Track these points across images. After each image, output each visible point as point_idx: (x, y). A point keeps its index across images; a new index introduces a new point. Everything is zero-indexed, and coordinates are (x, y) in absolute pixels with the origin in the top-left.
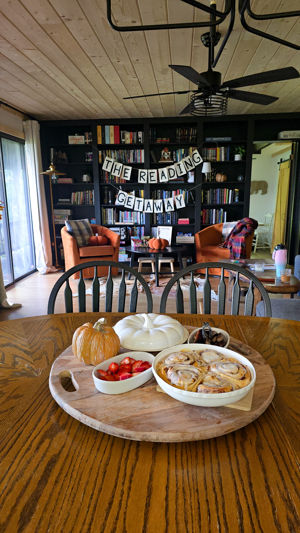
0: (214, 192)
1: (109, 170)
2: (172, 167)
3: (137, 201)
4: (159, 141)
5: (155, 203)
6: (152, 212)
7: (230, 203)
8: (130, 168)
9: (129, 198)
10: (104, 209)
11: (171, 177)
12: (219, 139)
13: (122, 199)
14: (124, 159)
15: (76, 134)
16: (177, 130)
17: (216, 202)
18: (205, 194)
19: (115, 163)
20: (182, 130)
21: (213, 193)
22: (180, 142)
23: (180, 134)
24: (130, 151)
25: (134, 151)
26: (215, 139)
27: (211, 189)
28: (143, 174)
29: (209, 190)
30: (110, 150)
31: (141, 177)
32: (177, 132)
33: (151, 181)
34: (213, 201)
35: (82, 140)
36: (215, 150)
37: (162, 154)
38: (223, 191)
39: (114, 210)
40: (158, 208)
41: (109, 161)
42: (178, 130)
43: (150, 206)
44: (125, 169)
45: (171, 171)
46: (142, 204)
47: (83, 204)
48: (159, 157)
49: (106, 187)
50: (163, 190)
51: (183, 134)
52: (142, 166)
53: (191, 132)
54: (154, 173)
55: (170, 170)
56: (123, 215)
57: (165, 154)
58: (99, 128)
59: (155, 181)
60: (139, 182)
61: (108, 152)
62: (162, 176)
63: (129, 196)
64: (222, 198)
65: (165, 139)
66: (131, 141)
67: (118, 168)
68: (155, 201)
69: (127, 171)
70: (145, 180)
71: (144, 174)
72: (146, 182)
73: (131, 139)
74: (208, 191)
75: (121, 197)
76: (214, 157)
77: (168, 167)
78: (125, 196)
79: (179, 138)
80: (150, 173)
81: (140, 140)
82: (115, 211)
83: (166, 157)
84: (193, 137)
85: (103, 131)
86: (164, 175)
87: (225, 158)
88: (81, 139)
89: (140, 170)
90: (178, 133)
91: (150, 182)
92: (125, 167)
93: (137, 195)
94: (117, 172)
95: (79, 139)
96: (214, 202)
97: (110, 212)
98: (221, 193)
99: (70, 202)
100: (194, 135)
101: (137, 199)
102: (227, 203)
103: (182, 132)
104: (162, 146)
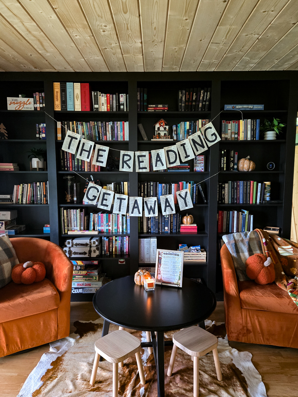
0: (235, 187)
1: (72, 151)
2: (173, 148)
3: (118, 198)
4: (151, 108)
5: (146, 202)
6: (141, 215)
7: (258, 201)
8: (107, 149)
9: (104, 194)
10: (65, 211)
11: (170, 163)
12: (245, 106)
13: (94, 196)
14: (97, 135)
15: (20, 96)
16: (180, 92)
17: (238, 201)
18: (222, 188)
19: (83, 141)
20: (187, 93)
21: (233, 188)
22: (185, 111)
23: (184, 99)
24: (107, 123)
25: (113, 124)
26: (239, 107)
27: (230, 182)
28: (126, 158)
29: (227, 183)
30: (75, 122)
31: (124, 162)
32: (180, 95)
33: (140, 168)
34: (233, 199)
35: (29, 104)
36: (237, 124)
37: (156, 129)
38: (249, 184)
39: (81, 211)
40: (151, 210)
41: (72, 138)
42: (182, 93)
43: (138, 207)
44: (99, 150)
45: (172, 155)
46: (125, 203)
47: (30, 204)
48: (151, 132)
49: (69, 177)
50: (158, 183)
51: (189, 99)
52: (125, 146)
53: (202, 95)
54: (145, 156)
55: (169, 153)
56: (96, 219)
57: (161, 130)
58: (57, 86)
59: (146, 168)
60: (121, 169)
61: (73, 124)
62: (157, 161)
63: (104, 191)
64: (247, 194)
65: (160, 106)
66: (109, 108)
67: (87, 148)
68: (146, 199)
69: (101, 153)
70: (130, 167)
71: (129, 158)
72: (131, 170)
73: (109, 105)
74: (226, 185)
75: (92, 193)
76: (235, 134)
77: (166, 148)
78: (98, 192)
79: (183, 105)
80: (139, 157)
81: (122, 107)
82: (83, 212)
83: (162, 134)
84: (204, 103)
85: (63, 90)
86: (160, 160)
87: (253, 136)
88: (28, 102)
89: (122, 152)
90: (182, 97)
91: (137, 170)
92: (98, 146)
93: (118, 190)
94: (85, 154)
95: (24, 103)
96: (236, 201)
97: (75, 215)
98: (245, 187)
99: (11, 200)
100: (206, 101)
101: (117, 195)
102: (254, 202)
103: (188, 97)
104: (157, 117)
